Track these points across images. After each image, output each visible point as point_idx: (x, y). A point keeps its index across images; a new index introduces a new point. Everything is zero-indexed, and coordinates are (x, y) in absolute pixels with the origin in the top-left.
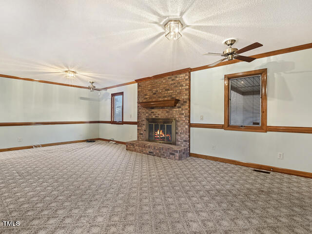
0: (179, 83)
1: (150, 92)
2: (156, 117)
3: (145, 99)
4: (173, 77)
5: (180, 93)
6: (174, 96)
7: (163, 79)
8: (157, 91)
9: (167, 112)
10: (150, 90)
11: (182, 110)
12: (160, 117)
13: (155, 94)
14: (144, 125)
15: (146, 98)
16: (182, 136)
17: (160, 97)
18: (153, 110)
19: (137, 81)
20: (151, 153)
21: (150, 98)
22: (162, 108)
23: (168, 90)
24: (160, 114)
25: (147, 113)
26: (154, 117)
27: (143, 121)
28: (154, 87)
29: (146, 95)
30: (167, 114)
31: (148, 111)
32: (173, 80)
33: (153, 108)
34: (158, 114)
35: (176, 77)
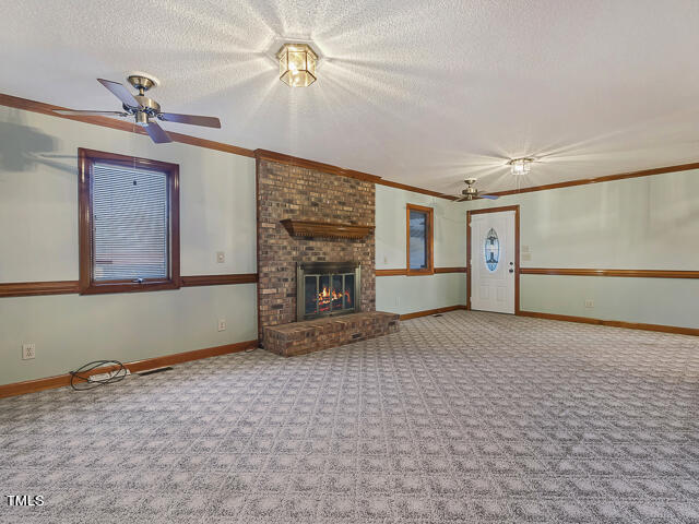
0: (362, 196)
1: (304, 197)
2: (319, 259)
3: (287, 211)
4: (353, 182)
5: (363, 215)
6: (354, 219)
7: (333, 178)
8: (320, 200)
9: (343, 249)
10: (301, 192)
11: (367, 246)
12: (328, 259)
13: (315, 205)
14: (286, 280)
15: (292, 211)
16: (368, 292)
17: (327, 215)
18: (311, 244)
21: (303, 212)
22: (333, 239)
23: (344, 204)
24: (327, 251)
25: (295, 249)
26: (314, 259)
27: (283, 269)
28: (313, 189)
29: (291, 202)
30: (341, 254)
31: (296, 243)
32: (352, 187)
33: (311, 238)
34: (325, 254)
35: (358, 184)
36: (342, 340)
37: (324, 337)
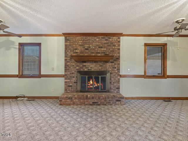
0: (112, 43)
1: (82, 47)
2: (88, 70)
3: (75, 53)
4: (107, 38)
5: (113, 51)
6: (107, 53)
7: (96, 37)
8: (90, 47)
9: (101, 66)
10: (81, 45)
11: (115, 64)
12: (93, 70)
13: (87, 49)
14: (74, 77)
15: (77, 53)
16: (115, 84)
17: (93, 53)
18: (85, 64)
19: (64, 34)
20: (96, 103)
21: (81, 52)
22: (95, 62)
23: (102, 47)
24: (92, 67)
25: (78, 66)
26: (86, 70)
27: (72, 73)
28: (86, 43)
29: (76, 49)
30: (100, 68)
31: (78, 64)
32: (106, 40)
33: (85, 62)
34: (91, 68)
35: (110, 38)
36: (86, 103)
37: (77, 100)
